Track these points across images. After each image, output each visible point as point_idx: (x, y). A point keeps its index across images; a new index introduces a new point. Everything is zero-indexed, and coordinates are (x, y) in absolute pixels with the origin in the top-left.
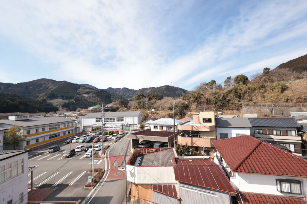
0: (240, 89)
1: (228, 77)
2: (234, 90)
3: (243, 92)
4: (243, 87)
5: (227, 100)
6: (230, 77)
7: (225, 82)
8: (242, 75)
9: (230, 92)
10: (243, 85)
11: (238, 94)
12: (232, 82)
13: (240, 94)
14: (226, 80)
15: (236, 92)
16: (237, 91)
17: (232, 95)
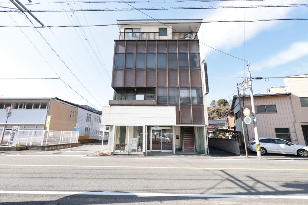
0: (221, 110)
1: (213, 101)
2: (216, 110)
3: (223, 111)
4: (223, 108)
5: (211, 118)
6: (215, 100)
7: (211, 104)
8: (223, 99)
9: (214, 111)
10: (223, 107)
11: (219, 113)
12: (216, 104)
13: (221, 113)
14: (212, 103)
15: (217, 112)
16: (219, 111)
17: (215, 114)
